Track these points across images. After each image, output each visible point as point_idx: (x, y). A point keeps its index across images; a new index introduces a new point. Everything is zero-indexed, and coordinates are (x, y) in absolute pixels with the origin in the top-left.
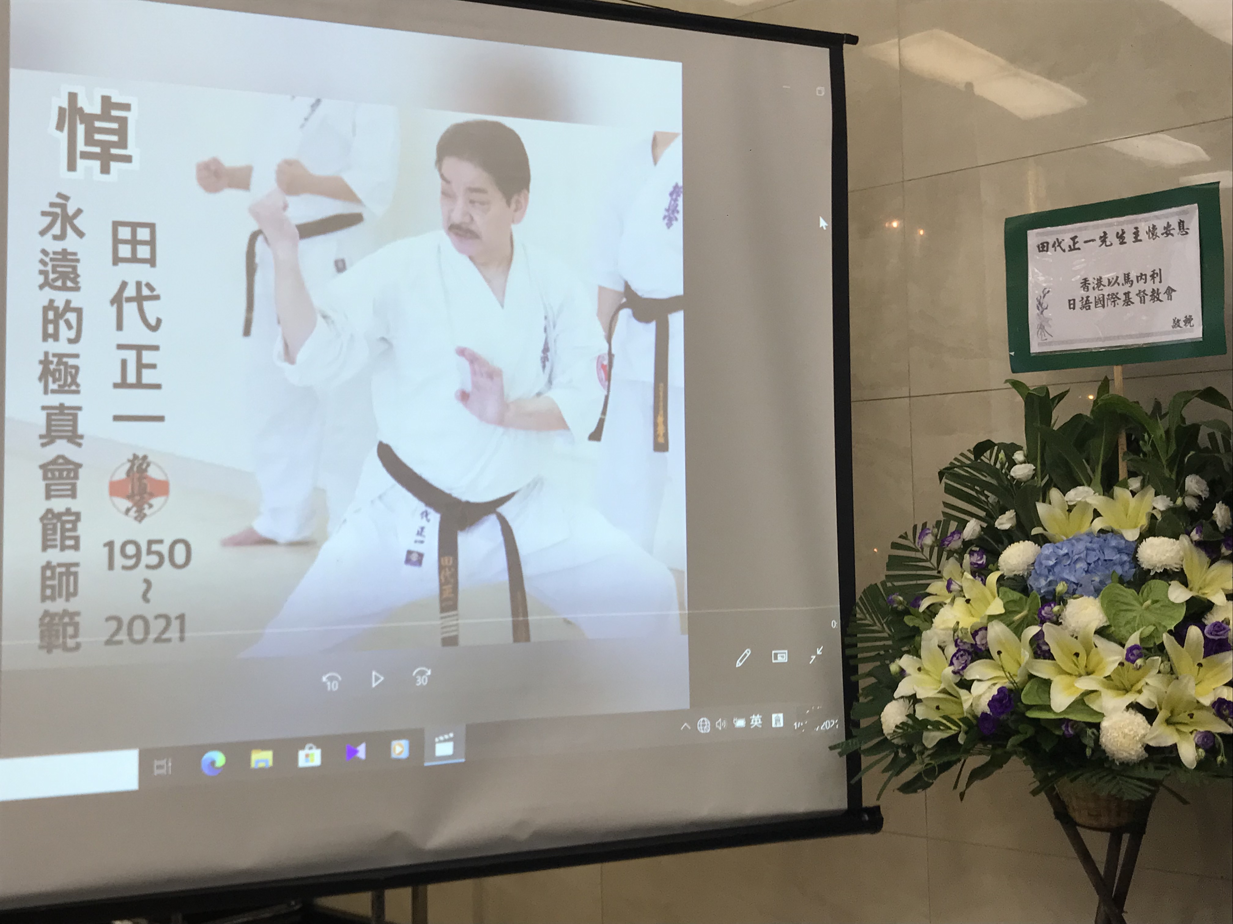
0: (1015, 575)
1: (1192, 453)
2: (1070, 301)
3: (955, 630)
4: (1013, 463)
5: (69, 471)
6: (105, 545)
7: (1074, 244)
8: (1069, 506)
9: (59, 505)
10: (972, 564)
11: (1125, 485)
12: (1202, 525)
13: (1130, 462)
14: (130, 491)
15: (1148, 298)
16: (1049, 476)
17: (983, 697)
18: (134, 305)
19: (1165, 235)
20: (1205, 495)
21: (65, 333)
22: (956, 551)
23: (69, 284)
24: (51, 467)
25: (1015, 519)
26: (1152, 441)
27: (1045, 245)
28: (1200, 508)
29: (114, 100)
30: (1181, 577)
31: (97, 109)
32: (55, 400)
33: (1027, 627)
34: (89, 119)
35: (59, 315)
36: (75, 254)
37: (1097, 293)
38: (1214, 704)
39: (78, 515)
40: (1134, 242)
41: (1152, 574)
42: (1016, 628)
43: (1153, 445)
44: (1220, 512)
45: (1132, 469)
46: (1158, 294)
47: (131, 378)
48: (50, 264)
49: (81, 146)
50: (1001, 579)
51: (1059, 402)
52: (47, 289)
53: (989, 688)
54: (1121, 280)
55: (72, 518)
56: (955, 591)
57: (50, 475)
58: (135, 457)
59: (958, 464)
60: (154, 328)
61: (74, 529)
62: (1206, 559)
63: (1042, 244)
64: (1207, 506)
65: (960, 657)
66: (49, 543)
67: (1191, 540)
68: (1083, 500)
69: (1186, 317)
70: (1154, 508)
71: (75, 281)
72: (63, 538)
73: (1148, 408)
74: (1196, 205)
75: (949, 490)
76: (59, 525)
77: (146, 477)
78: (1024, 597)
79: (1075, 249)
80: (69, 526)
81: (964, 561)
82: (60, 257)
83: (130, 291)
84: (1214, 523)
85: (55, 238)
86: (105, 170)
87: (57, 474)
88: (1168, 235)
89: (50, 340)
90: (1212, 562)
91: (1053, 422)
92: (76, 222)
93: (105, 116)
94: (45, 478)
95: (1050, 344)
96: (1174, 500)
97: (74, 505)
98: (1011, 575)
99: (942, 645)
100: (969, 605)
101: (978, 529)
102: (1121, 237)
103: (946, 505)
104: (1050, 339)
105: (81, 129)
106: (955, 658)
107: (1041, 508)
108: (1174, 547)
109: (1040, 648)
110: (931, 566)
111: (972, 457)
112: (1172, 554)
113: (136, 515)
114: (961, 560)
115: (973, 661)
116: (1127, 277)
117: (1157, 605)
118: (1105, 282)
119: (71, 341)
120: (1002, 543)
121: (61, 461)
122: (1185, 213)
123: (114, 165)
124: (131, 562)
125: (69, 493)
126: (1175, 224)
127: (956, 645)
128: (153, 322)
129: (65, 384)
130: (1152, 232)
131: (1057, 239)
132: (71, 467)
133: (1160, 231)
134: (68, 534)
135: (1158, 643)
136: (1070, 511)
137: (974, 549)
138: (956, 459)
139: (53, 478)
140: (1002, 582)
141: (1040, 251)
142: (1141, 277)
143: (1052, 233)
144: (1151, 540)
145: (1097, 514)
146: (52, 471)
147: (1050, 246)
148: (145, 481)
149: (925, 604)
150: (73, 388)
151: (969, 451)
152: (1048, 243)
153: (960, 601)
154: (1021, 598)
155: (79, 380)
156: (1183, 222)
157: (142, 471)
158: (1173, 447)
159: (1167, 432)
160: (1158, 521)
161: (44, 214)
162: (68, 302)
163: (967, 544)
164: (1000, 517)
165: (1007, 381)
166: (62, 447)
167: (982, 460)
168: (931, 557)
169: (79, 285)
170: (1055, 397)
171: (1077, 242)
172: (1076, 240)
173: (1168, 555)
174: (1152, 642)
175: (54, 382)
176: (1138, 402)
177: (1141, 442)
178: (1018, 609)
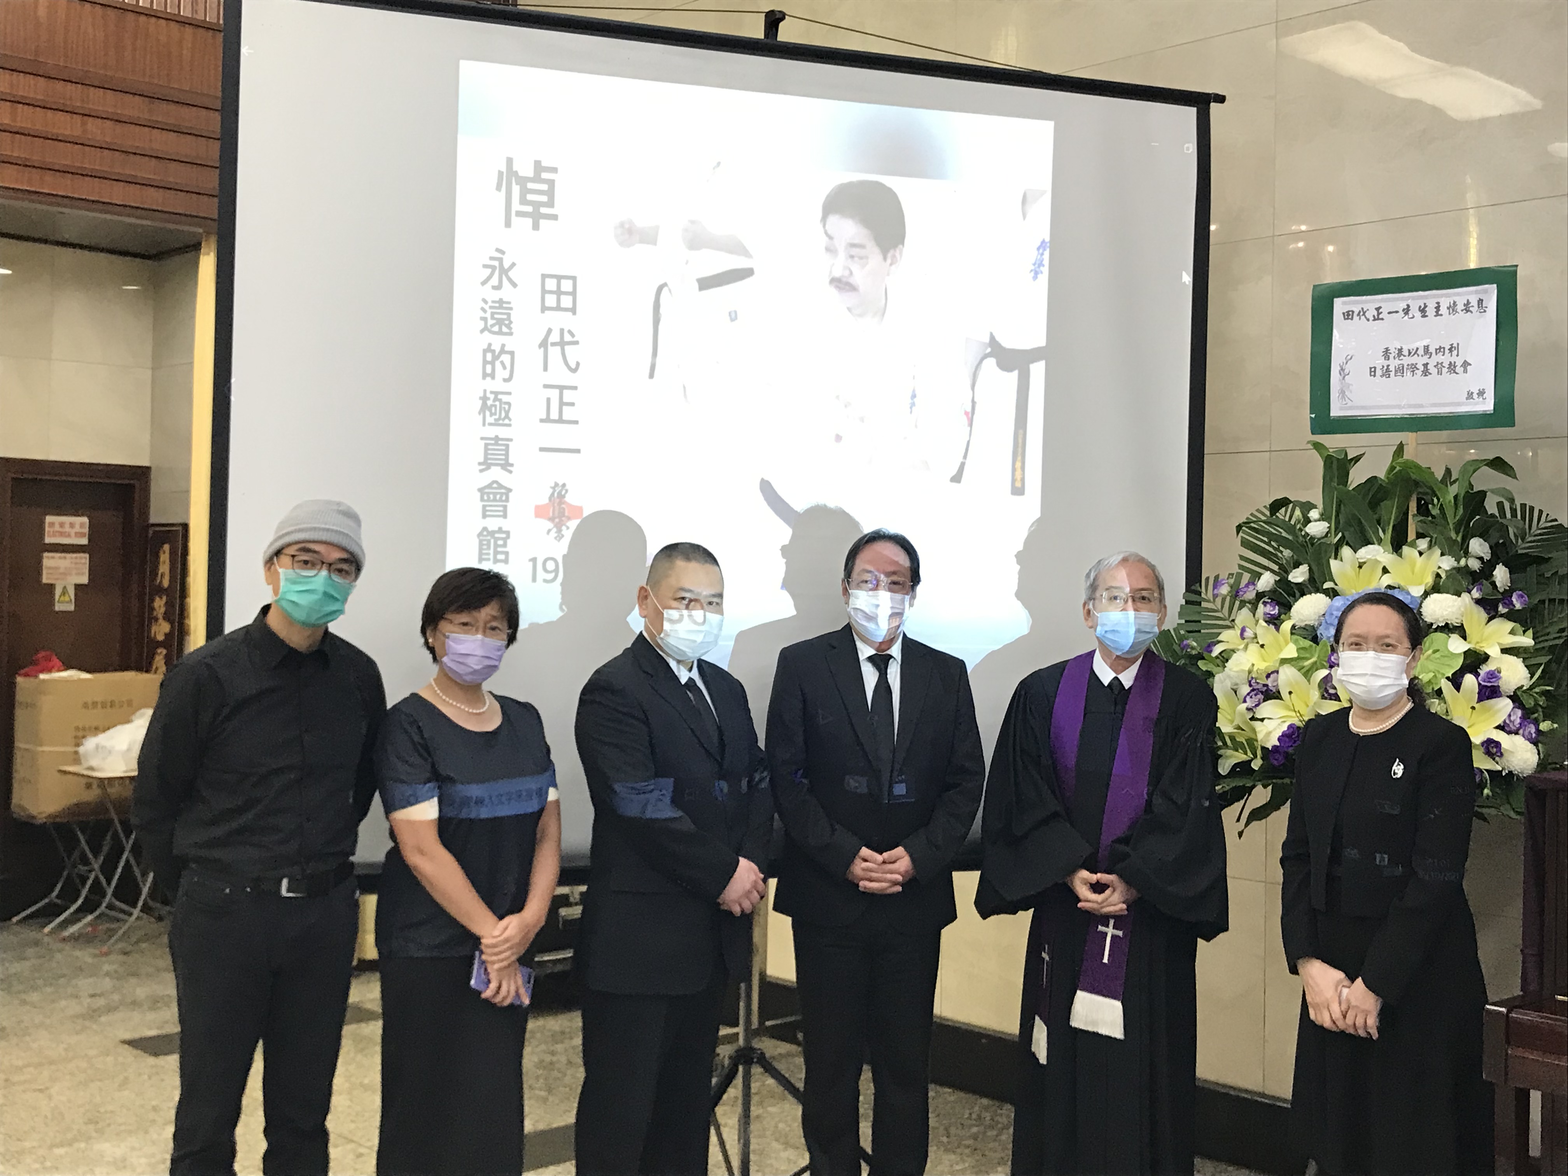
0: (1306, 625)
1: (1478, 517)
2: (1371, 368)
3: (1250, 672)
4: (1307, 521)
5: (502, 494)
6: (530, 560)
7: (1379, 314)
8: (1359, 563)
9: (493, 524)
10: (1265, 614)
11: (1413, 545)
12: (1481, 584)
13: (1419, 523)
14: (551, 514)
15: (1445, 370)
16: (1343, 534)
17: (1274, 733)
18: (558, 348)
19: (1465, 311)
20: (1487, 557)
21: (501, 373)
22: (1250, 602)
23: (505, 329)
24: (487, 491)
25: (1308, 574)
26: (1441, 505)
27: (1351, 313)
28: (1482, 570)
29: (543, 164)
30: (1461, 631)
31: (530, 173)
32: (491, 432)
33: (1316, 670)
34: (523, 181)
35: (496, 357)
36: (509, 303)
37: (1397, 362)
38: (1483, 744)
39: (508, 533)
40: (1435, 316)
41: (1434, 626)
42: (1305, 673)
43: (1442, 508)
44: (1501, 575)
45: (1421, 531)
46: (1455, 367)
47: (554, 415)
48: (489, 311)
49: (516, 206)
50: (1293, 627)
51: (1355, 463)
52: (486, 332)
53: (1279, 725)
54: (1421, 352)
55: (504, 536)
56: (1248, 638)
57: (486, 498)
58: (556, 485)
59: (1254, 519)
60: (574, 371)
61: (505, 545)
62: (1484, 616)
63: (1348, 312)
64: (1488, 567)
65: (1253, 696)
66: (484, 557)
67: (1472, 599)
68: (1374, 558)
69: (1479, 390)
70: (1440, 568)
71: (509, 327)
72: (496, 553)
73: (1439, 474)
74: (1495, 286)
75: (1245, 544)
76: (492, 541)
77: (565, 503)
78: (1314, 645)
79: (1378, 319)
80: (500, 542)
81: (1258, 610)
82: (497, 305)
83: (555, 337)
84: (1494, 584)
85: (494, 288)
86: (536, 227)
87: (491, 496)
88: (1467, 311)
89: (488, 379)
90: (1490, 620)
91: (1349, 483)
92: (510, 274)
93: (537, 179)
94: (482, 499)
95: (1351, 408)
96: (1458, 561)
97: (505, 524)
98: (1303, 624)
99: (1235, 687)
100: (1262, 649)
101: (1272, 582)
102: (1423, 311)
103: (1242, 558)
104: (1350, 404)
105: (516, 190)
106: (1248, 697)
107: (1333, 563)
108: (1456, 604)
109: (1327, 691)
110: (1222, 616)
111: (1268, 513)
112: (1454, 609)
113: (556, 535)
114: (1254, 611)
115: (1264, 701)
116: (1426, 349)
117: (1437, 655)
118: (1406, 352)
119: (505, 380)
120: (1294, 596)
121: (495, 485)
122: (1486, 291)
123: (542, 222)
124: (550, 576)
125: (501, 513)
126: (1474, 302)
127: (1250, 685)
128: (573, 366)
129: (499, 419)
130: (1452, 308)
131: (1362, 309)
132: (503, 491)
133: (1460, 307)
134: (499, 549)
135: (1436, 689)
136: (1360, 567)
137: (1266, 600)
138: (1252, 514)
139: (489, 500)
140: (1294, 631)
141: (1345, 319)
142: (1440, 350)
143: (1357, 302)
144: (1435, 596)
145: (1385, 571)
146: (488, 494)
147: (1355, 314)
148: (563, 506)
149: (1217, 650)
150: (507, 421)
151: (1265, 507)
152: (1353, 312)
153: (1253, 647)
154: (1311, 646)
155: (510, 415)
156: (1482, 300)
157: (561, 497)
158: (1461, 511)
159: (1456, 497)
160: (1442, 580)
161: (485, 266)
162: (503, 346)
163: (1260, 596)
164: (1294, 571)
165: (1308, 442)
166: (496, 474)
167: (1277, 517)
168: (1222, 607)
169: (512, 331)
170: (1352, 459)
171: (1381, 313)
172: (1380, 311)
173: (1450, 610)
174: (1431, 688)
175: (491, 415)
176: (1430, 468)
177: (1430, 506)
178: (1308, 655)
